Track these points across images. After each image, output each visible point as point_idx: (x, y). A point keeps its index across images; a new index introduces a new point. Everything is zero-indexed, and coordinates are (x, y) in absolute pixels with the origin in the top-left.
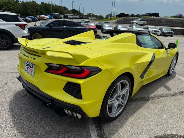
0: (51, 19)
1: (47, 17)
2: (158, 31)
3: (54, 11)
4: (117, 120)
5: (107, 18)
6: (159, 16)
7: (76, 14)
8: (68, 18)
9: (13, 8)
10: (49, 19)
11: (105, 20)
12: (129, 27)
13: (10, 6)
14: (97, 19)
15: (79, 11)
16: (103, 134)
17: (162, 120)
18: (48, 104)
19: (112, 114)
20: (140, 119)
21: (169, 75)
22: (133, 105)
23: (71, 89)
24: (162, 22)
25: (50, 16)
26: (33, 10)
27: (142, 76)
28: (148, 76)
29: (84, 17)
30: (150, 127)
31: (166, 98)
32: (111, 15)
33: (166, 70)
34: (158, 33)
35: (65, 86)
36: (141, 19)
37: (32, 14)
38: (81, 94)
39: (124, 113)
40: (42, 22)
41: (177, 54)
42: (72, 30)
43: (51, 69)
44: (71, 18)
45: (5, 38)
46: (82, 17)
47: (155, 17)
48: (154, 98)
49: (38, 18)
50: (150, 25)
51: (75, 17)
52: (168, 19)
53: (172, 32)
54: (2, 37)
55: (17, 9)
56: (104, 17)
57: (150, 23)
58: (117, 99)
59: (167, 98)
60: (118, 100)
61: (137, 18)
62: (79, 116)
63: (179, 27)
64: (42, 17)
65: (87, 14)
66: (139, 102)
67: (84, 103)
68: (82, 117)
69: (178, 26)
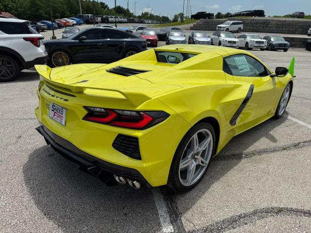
0: (80, 25)
1: (73, 21)
2: (263, 42)
3: (84, 10)
4: (196, 188)
5: (175, 20)
6: (265, 16)
7: (123, 14)
8: (108, 22)
9: (13, 7)
10: (77, 24)
11: (172, 23)
12: (213, 36)
13: (7, 3)
14: (159, 22)
15: (128, 10)
16: (175, 209)
17: (264, 187)
18: (89, 169)
19: (187, 182)
20: (231, 186)
21: (277, 118)
22: (220, 165)
23: (124, 145)
24: (270, 26)
25: (78, 20)
26: (48, 9)
27: (233, 122)
28: (242, 120)
29: (137, 20)
30: (246, 198)
31: (271, 155)
32: (181, 15)
33: (272, 110)
34: (262, 45)
35: (115, 141)
36: (234, 22)
37: (47, 16)
38: (139, 153)
39: (207, 178)
40: (65, 31)
41: (291, 83)
42: (118, 45)
43: (92, 115)
44: (114, 23)
45: (8, 62)
46: (133, 20)
47: (257, 18)
48: (253, 154)
49: (57, 24)
50: (249, 32)
51: (120, 20)
52: (279, 21)
53: (287, 42)
54: (3, 61)
55: (21, 8)
56: (171, 18)
57: (248, 28)
58: (193, 157)
59: (273, 154)
60: (196, 159)
61: (226, 19)
62: (137, 185)
63: (298, 34)
64: (65, 21)
65: (141, 15)
66: (230, 161)
67: (144, 165)
68: (142, 185)
69: (297, 32)
